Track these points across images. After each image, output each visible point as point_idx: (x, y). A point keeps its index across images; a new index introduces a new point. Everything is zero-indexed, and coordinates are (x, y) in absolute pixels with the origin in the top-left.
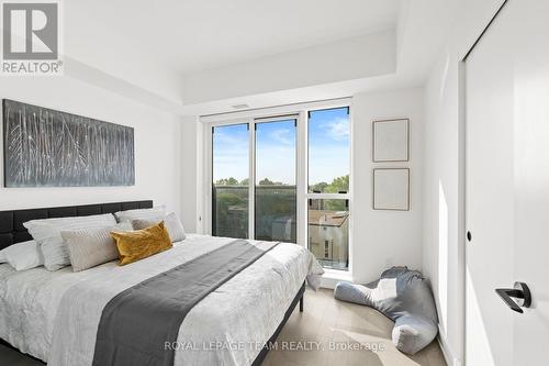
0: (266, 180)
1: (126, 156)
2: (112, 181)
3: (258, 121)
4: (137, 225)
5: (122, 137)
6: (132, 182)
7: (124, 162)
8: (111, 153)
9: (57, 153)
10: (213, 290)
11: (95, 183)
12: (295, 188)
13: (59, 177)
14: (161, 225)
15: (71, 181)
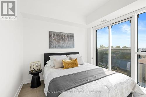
0: (125, 46)
1: (72, 41)
2: (69, 47)
3: (112, 25)
4: (70, 59)
5: (71, 36)
6: (74, 47)
7: (72, 42)
8: (69, 40)
9: (58, 41)
10: (75, 87)
11: (65, 48)
12: (130, 49)
13: (58, 46)
14: (76, 60)
15: (61, 47)
